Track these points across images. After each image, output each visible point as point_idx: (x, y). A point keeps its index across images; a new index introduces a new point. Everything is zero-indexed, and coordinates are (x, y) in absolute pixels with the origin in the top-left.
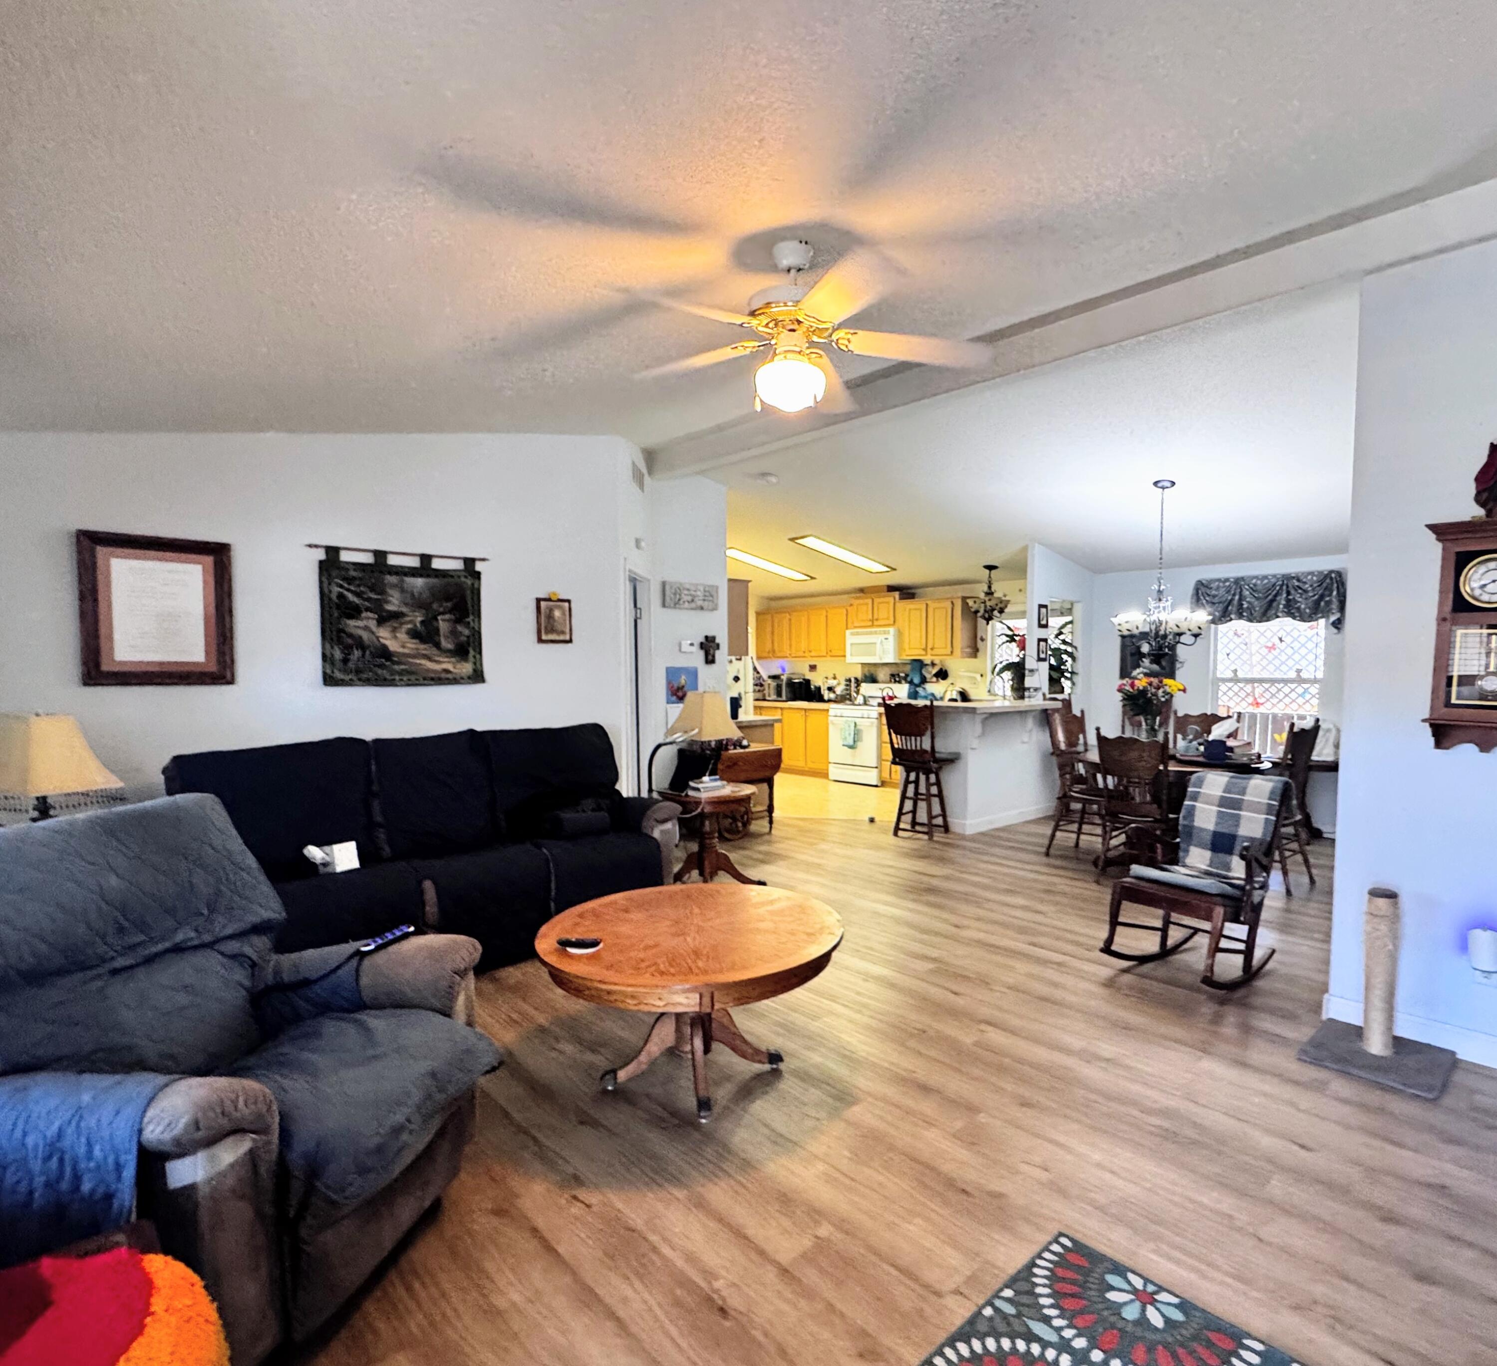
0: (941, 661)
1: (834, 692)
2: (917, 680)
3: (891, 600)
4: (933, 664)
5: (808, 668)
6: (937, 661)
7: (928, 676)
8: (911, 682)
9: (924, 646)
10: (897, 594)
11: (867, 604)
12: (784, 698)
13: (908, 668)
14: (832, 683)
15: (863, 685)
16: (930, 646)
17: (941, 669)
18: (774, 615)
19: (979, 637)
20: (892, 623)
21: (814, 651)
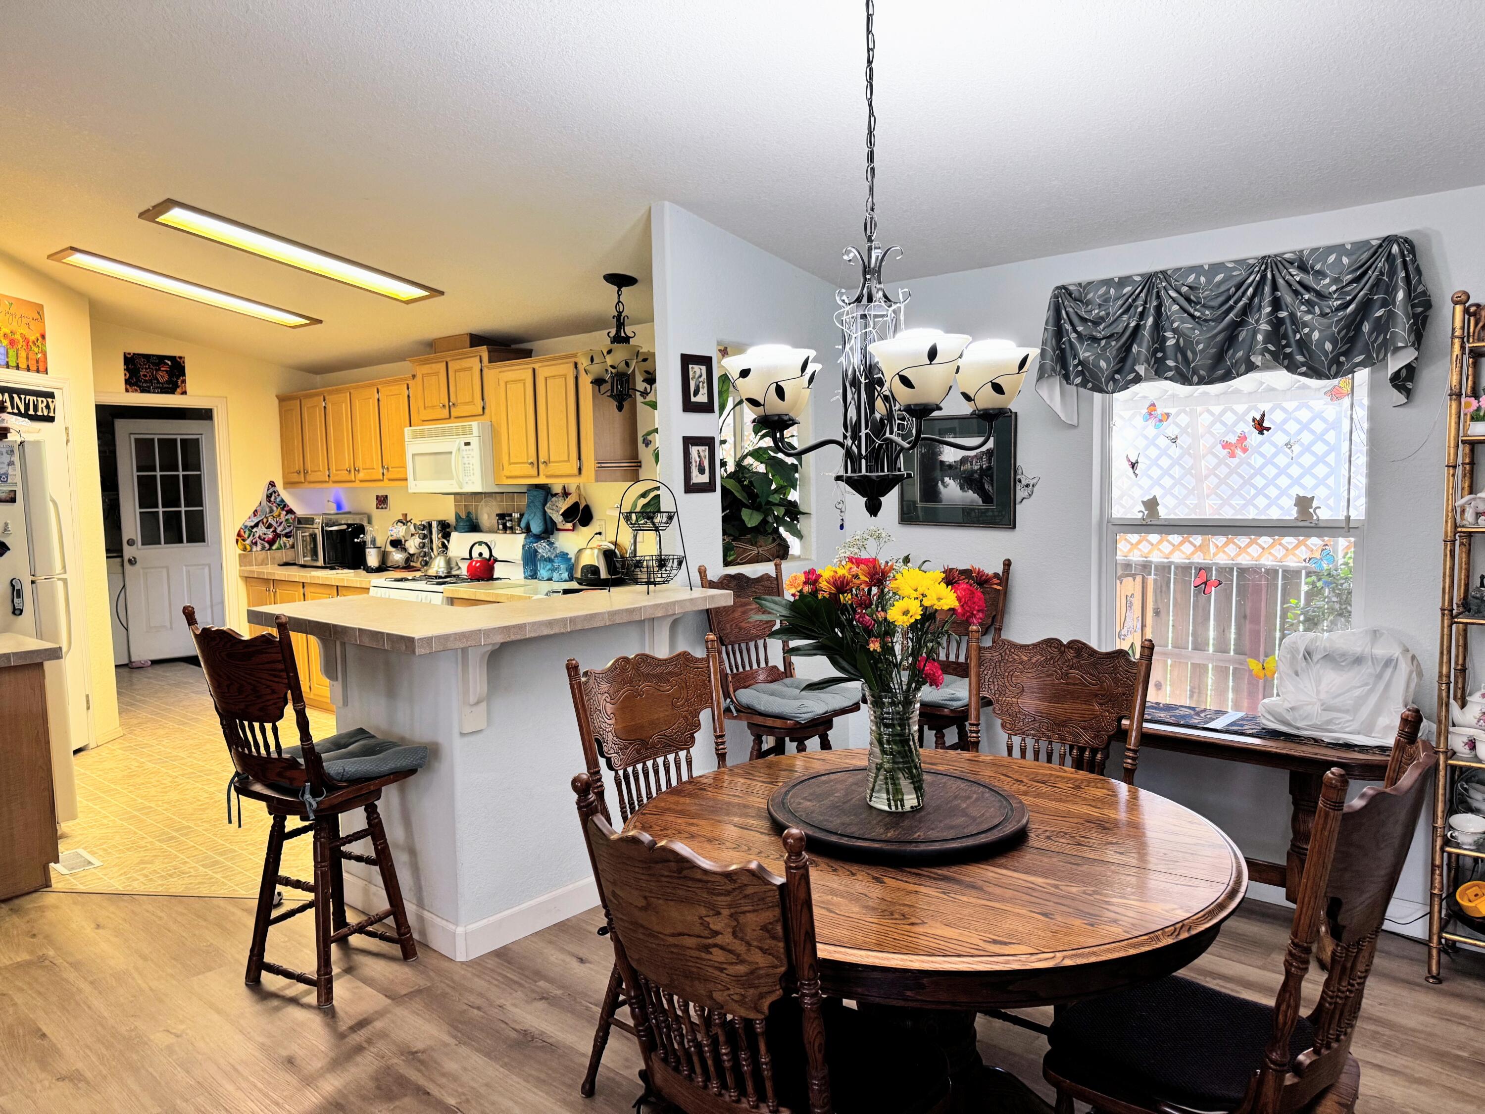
0: (578, 487)
1: (405, 550)
2: (536, 528)
3: (474, 363)
5: (375, 502)
6: (572, 489)
7: (558, 518)
9: (533, 459)
10: (483, 351)
11: (437, 374)
12: (321, 562)
13: (524, 501)
14: (399, 532)
16: (541, 460)
17: (576, 505)
18: (303, 401)
19: (640, 437)
20: (480, 411)
21: (364, 469)
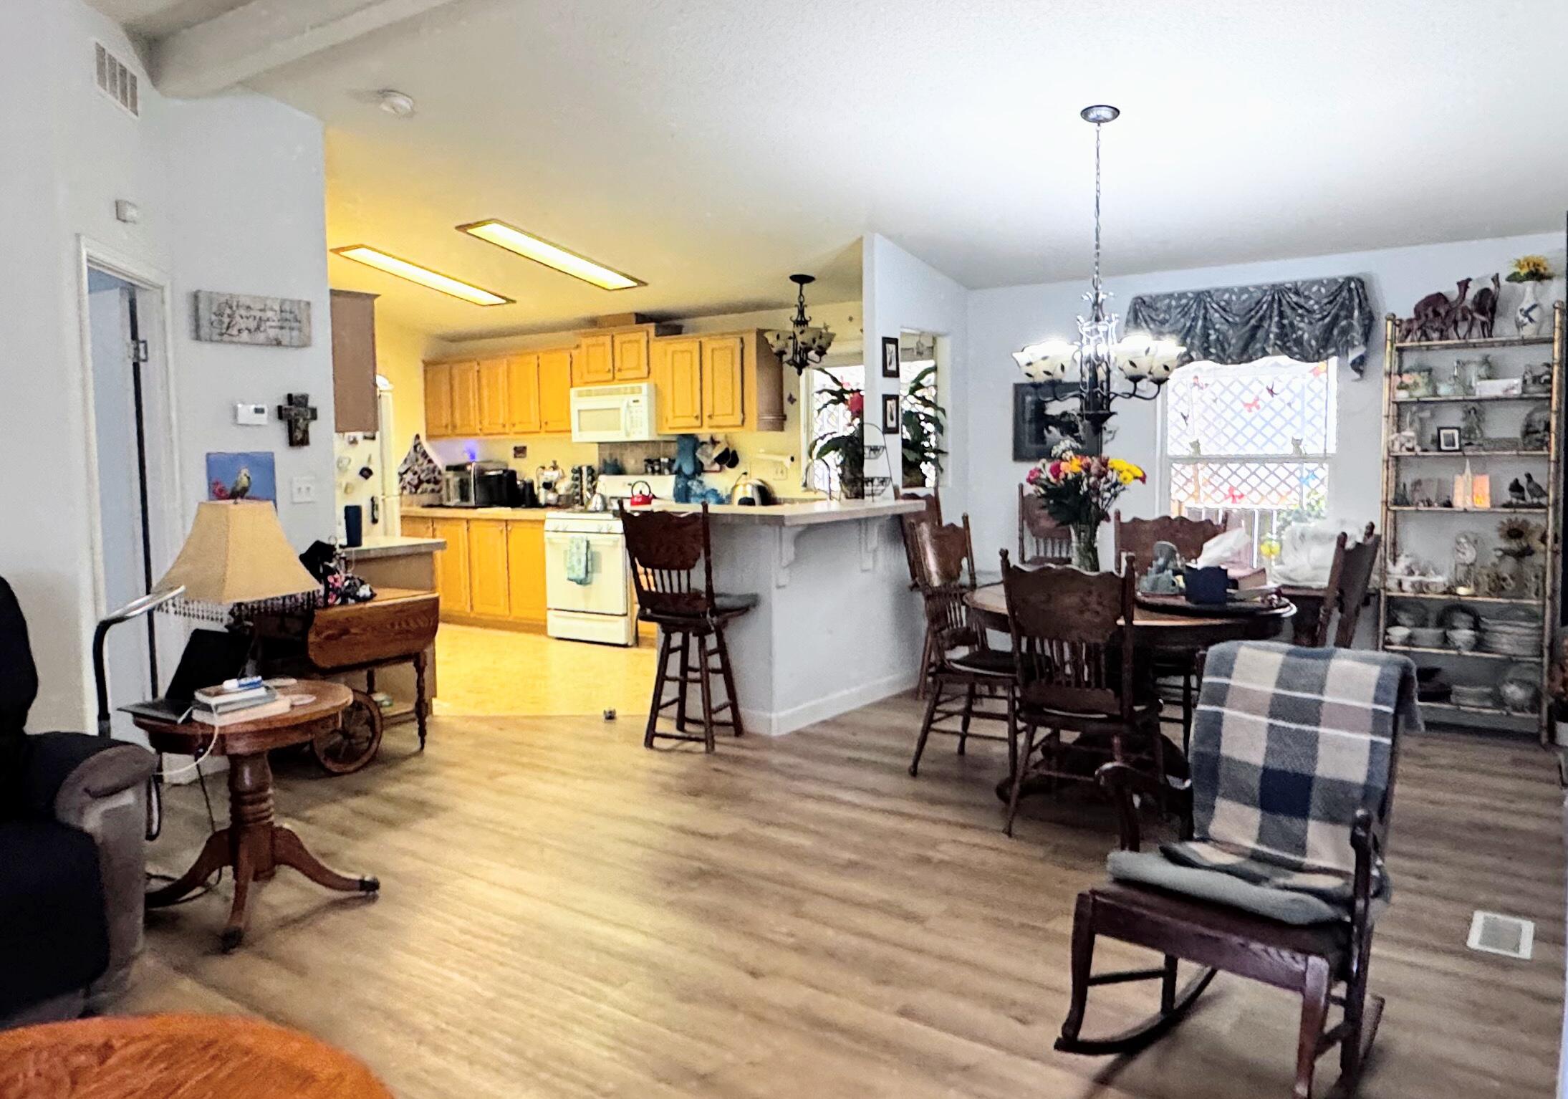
0: (726, 437)
1: (555, 491)
2: (688, 469)
4: (714, 442)
5: (512, 452)
6: (719, 438)
7: (706, 462)
8: (679, 473)
9: (698, 413)
11: (603, 344)
12: (472, 502)
13: (673, 450)
14: (551, 475)
15: (602, 478)
16: (706, 414)
17: (727, 450)
18: (452, 366)
19: (786, 396)
20: (646, 375)
21: (520, 423)
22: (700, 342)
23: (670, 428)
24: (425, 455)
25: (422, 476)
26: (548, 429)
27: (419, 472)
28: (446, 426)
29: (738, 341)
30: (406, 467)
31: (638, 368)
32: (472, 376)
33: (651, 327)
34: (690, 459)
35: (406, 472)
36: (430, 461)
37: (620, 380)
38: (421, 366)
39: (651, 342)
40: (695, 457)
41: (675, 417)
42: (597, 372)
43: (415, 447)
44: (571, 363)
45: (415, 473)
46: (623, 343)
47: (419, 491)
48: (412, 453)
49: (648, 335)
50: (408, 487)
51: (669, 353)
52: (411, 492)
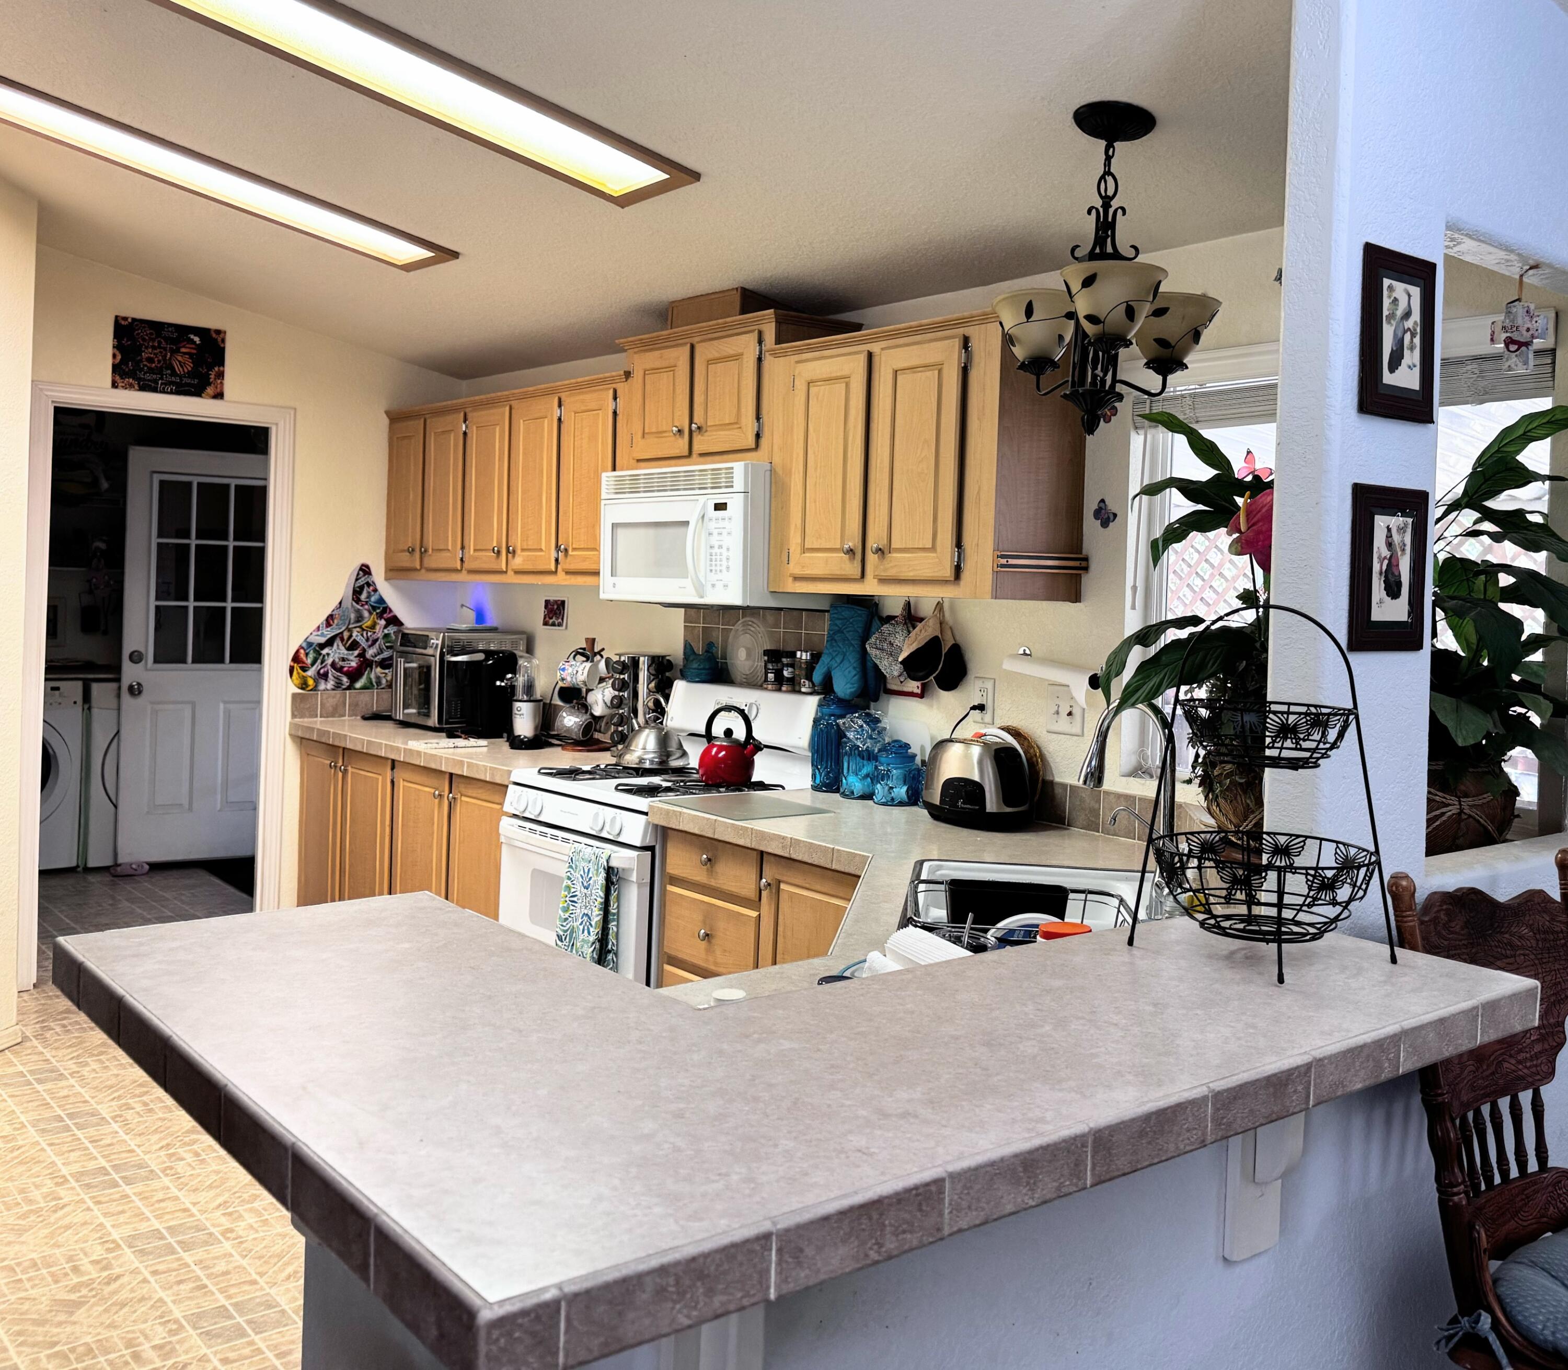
0: (939, 606)
1: (585, 708)
2: (844, 686)
3: (746, 345)
4: (911, 618)
5: (541, 612)
6: (926, 608)
7: (891, 669)
9: (853, 541)
11: (672, 368)
12: (433, 721)
13: (822, 629)
14: (582, 673)
15: (680, 687)
16: (872, 543)
17: (934, 643)
18: (428, 422)
19: (1090, 506)
20: (751, 442)
21: (523, 550)
22: (870, 356)
23: (797, 578)
24: (382, 609)
25: (370, 653)
26: (573, 566)
27: (364, 644)
28: (411, 551)
29: (956, 343)
30: (329, 633)
31: (736, 424)
32: (455, 441)
33: (767, 321)
34: (852, 658)
35: (330, 643)
36: (394, 621)
37: (702, 455)
38: (386, 421)
39: (768, 360)
40: (864, 654)
41: (804, 550)
42: (659, 434)
43: (357, 592)
44: (615, 413)
45: (354, 646)
46: (709, 362)
47: (358, 685)
48: (349, 602)
49: (760, 342)
50: (332, 673)
51: (801, 386)
52: (338, 685)
